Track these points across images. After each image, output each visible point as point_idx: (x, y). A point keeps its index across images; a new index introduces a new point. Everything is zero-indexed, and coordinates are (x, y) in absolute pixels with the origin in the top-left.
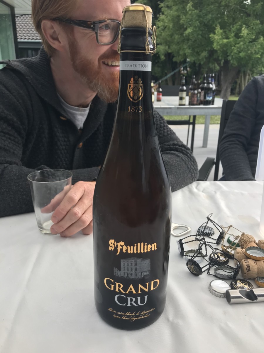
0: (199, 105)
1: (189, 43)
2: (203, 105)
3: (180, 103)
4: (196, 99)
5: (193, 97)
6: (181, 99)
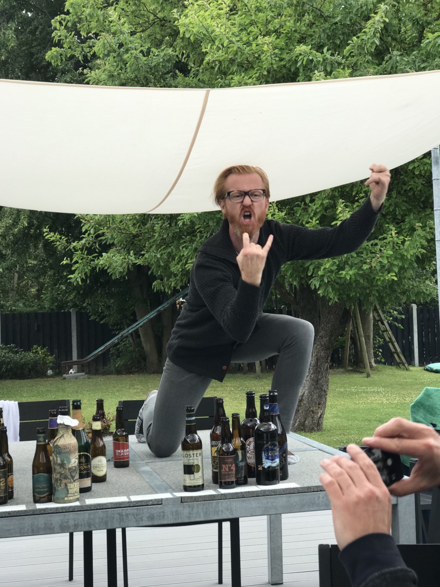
0: (245, 483)
1: (195, 243)
2: (254, 479)
3: (187, 484)
4: (233, 468)
5: (226, 463)
6: (189, 469)
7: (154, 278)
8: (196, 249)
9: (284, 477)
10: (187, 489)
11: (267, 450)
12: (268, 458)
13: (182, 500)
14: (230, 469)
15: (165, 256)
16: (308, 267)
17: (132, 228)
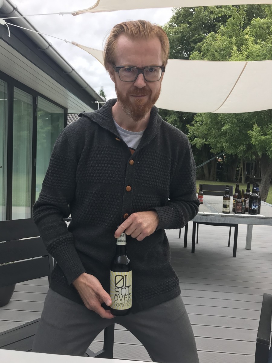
1: (226, 137)
2: (248, 213)
3: (224, 211)
4: (241, 207)
5: (238, 206)
6: (225, 206)
7: (211, 148)
8: (226, 140)
9: (259, 213)
10: (223, 212)
11: (254, 203)
12: (253, 206)
13: (222, 216)
14: (239, 208)
15: (216, 141)
16: (267, 147)
17: (205, 132)
